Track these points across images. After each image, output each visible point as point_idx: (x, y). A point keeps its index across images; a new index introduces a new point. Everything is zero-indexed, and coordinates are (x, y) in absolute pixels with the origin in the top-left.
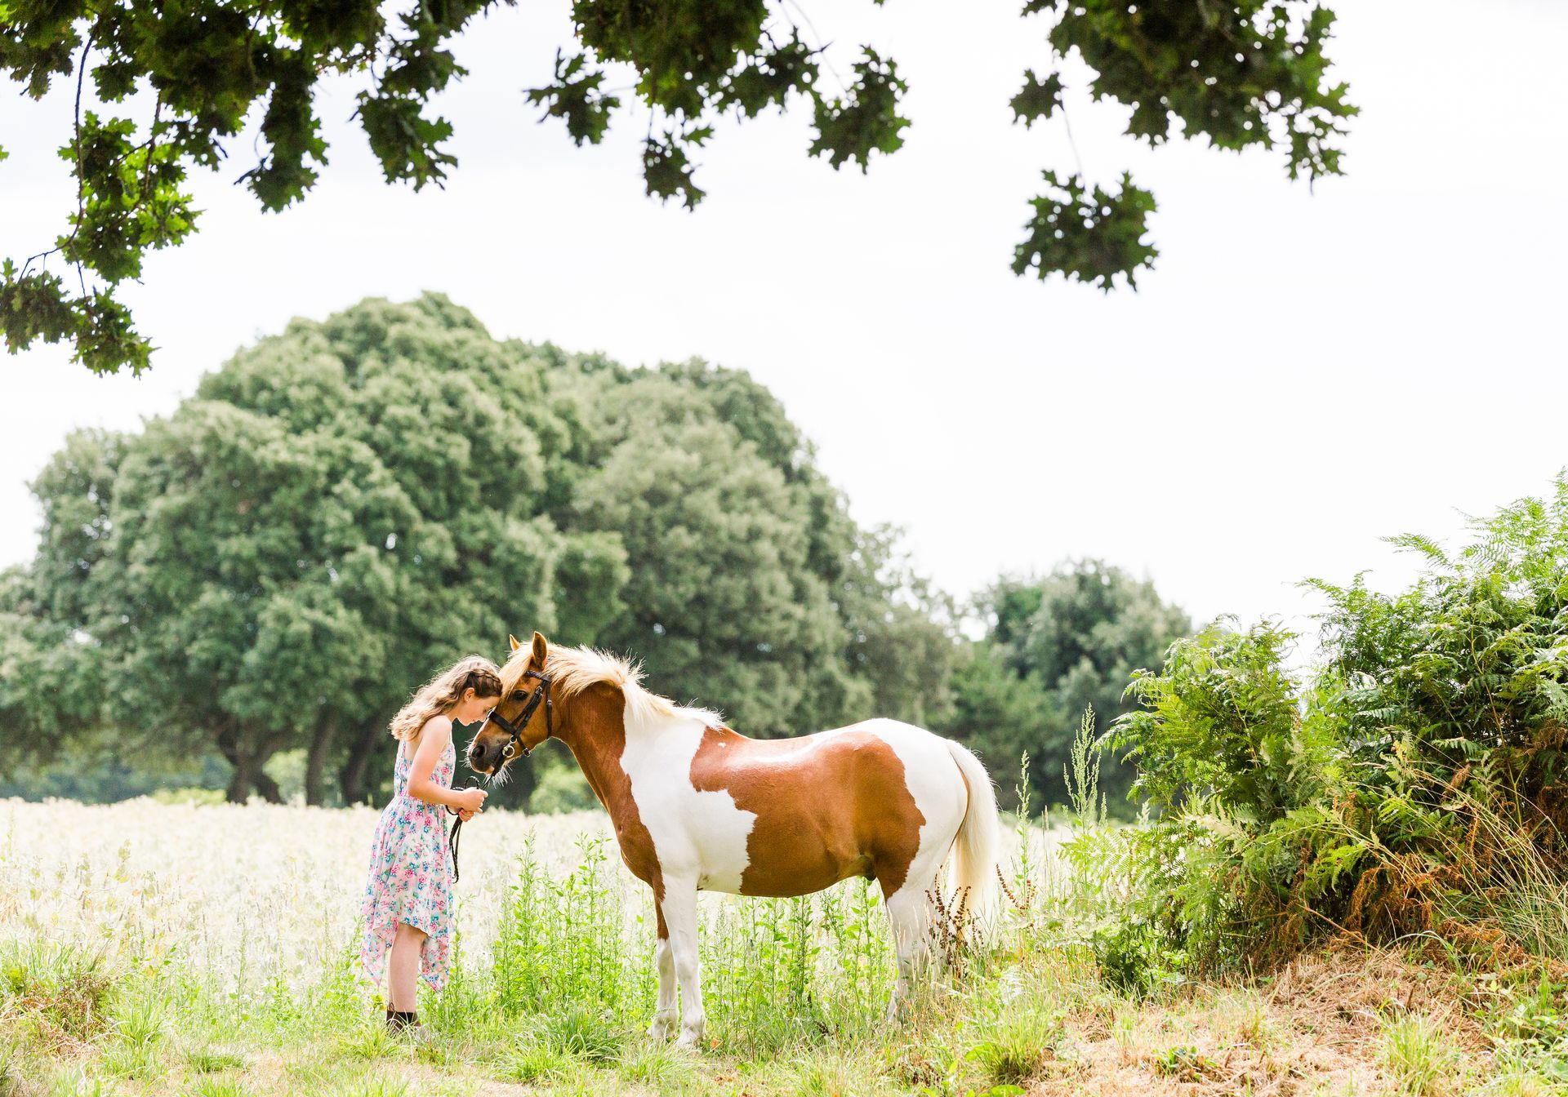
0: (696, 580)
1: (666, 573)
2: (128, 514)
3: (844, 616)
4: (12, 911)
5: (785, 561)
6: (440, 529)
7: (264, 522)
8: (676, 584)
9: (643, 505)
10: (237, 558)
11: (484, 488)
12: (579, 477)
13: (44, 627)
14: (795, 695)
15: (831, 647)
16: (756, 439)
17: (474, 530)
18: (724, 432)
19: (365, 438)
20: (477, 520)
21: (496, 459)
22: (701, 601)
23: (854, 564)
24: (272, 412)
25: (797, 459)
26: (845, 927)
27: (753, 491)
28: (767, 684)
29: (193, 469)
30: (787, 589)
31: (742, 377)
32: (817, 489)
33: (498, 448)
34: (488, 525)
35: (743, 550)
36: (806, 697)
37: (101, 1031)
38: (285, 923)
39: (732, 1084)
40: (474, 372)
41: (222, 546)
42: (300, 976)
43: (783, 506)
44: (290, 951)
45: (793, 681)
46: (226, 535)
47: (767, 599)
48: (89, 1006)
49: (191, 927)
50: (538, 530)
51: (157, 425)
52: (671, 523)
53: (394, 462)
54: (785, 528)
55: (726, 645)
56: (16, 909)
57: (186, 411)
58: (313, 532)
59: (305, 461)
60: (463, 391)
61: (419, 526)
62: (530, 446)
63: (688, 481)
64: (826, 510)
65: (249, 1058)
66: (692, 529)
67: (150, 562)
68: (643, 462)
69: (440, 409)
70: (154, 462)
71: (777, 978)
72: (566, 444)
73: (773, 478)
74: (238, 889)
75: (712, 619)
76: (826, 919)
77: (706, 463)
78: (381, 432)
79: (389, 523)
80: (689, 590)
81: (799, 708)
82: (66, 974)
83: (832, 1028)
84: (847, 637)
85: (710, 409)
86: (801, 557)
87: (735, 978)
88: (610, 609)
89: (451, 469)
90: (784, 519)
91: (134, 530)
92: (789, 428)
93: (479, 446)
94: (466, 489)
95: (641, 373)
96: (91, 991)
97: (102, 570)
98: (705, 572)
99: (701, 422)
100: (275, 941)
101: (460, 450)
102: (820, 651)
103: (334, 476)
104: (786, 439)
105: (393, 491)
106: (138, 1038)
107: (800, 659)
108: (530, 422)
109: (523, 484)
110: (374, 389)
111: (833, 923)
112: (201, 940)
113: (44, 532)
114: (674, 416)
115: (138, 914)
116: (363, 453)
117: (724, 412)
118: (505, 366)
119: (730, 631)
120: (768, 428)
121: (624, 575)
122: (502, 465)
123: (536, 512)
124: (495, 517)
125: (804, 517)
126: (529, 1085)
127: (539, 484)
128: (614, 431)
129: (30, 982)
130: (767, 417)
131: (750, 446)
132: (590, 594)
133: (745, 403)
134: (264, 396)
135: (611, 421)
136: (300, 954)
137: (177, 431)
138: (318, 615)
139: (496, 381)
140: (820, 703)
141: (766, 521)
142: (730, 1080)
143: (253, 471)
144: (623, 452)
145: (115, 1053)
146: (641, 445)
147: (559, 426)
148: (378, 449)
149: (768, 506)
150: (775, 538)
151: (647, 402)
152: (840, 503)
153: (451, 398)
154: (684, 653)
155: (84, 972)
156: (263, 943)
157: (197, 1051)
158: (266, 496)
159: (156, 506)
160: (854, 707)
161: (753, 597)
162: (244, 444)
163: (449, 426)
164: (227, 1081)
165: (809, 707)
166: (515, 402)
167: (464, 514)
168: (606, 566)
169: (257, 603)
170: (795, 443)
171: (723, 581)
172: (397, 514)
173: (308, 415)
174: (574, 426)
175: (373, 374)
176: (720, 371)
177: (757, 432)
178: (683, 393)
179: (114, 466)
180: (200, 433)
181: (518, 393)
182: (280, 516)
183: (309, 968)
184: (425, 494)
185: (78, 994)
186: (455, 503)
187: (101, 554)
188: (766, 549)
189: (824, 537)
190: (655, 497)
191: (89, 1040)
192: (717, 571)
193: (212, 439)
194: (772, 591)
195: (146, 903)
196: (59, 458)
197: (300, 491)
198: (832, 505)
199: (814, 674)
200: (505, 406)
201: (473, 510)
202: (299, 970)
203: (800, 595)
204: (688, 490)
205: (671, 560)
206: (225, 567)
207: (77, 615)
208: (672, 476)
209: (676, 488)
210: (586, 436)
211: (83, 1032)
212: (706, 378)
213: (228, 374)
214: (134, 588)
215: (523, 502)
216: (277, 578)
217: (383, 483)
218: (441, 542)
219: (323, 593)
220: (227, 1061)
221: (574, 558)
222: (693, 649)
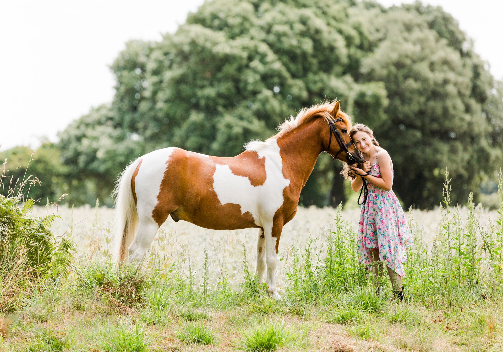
0: (419, 103)
1: (404, 100)
2: (155, 79)
3: (489, 120)
4: (97, 248)
5: (460, 94)
6: (299, 83)
7: (219, 81)
8: (409, 104)
9: (393, 69)
10: (208, 98)
11: (320, 63)
12: (363, 56)
13: (117, 132)
14: (467, 156)
15: (483, 134)
16: (446, 38)
17: (315, 82)
18: (431, 35)
19: (264, 41)
20: (317, 78)
21: (324, 49)
22: (421, 113)
23: (493, 95)
24: (220, 28)
25: (465, 47)
26: (493, 249)
27: (446, 62)
28: (453, 151)
29: (184, 57)
30: (461, 106)
31: (439, 9)
32: (475, 61)
33: (325, 44)
34: (322, 81)
35: (441, 90)
36: (472, 157)
37: (140, 303)
38: (227, 254)
39: (441, 323)
40: (314, 9)
41: (200, 93)
42: (234, 278)
43: (460, 69)
44: (229, 267)
45: (465, 150)
46: (202, 87)
47: (452, 111)
48: (134, 291)
49: (182, 255)
50: (345, 82)
51: (167, 37)
52: (406, 77)
53: (278, 51)
54: (460, 79)
55: (434, 133)
56: (99, 248)
57: (181, 30)
58: (241, 85)
59: (237, 52)
60: (308, 18)
61: (290, 81)
62: (340, 43)
63: (415, 58)
64: (480, 71)
65: (210, 314)
66: (416, 79)
67: (166, 101)
68: (393, 49)
69: (299, 27)
70: (166, 54)
71: (461, 273)
72: (357, 41)
73: (454, 57)
74: (205, 239)
75: (427, 120)
76: (484, 245)
77: (423, 49)
78: (272, 38)
79: (276, 80)
80: (415, 107)
81: (469, 162)
82: (123, 276)
83: (488, 296)
84: (490, 129)
85: (425, 25)
86: (468, 92)
87: (442, 274)
88: (379, 118)
89: (304, 55)
90: (460, 74)
91: (158, 86)
92: (461, 33)
93: (317, 43)
94: (311, 64)
95: (393, 8)
96: (135, 284)
97: (144, 106)
98: (422, 99)
99: (421, 30)
100: (222, 262)
101: (308, 45)
102: (479, 136)
103: (250, 58)
104: (460, 37)
105: (277, 66)
106: (158, 305)
107: (468, 140)
108: (340, 32)
109: (337, 60)
110: (268, 18)
111: (488, 247)
112: (187, 261)
113: (117, 89)
114: (408, 28)
115: (156, 248)
116: (263, 48)
117: (432, 25)
118: (328, 6)
119: (435, 126)
120: (452, 33)
121: (385, 102)
122: (327, 52)
123: (344, 73)
124: (324, 76)
125: (469, 73)
126: (344, 325)
127: (345, 60)
128: (380, 35)
129: (105, 280)
130: (451, 27)
131: (444, 41)
132: (370, 112)
133: (440, 21)
134: (216, 22)
135: (378, 30)
136: (234, 268)
137: (177, 40)
138: (245, 124)
139: (324, 13)
140: (479, 160)
141: (451, 76)
142: (440, 321)
143: (213, 57)
144: (384, 46)
145: (147, 313)
146: (393, 42)
147: (354, 33)
148: (271, 45)
149: (452, 68)
150: (456, 84)
151: (396, 21)
152: (486, 67)
153: (304, 22)
154: (414, 135)
155: (131, 275)
156: (217, 263)
157: (186, 312)
158: (219, 69)
159: (168, 75)
160: (494, 162)
161: (445, 111)
162: (208, 45)
163: (303, 34)
164: (200, 325)
165: (474, 162)
166: (333, 22)
167: (311, 76)
168: (377, 98)
169: (216, 119)
170: (464, 39)
171: (431, 104)
172: (280, 76)
173: (237, 31)
174: (361, 34)
175: (266, 11)
176: (429, 7)
177: (447, 35)
178: (411, 17)
179: (148, 56)
180: (188, 40)
181: (335, 19)
182: (227, 78)
183: (239, 274)
184: (293, 67)
185: (129, 286)
186: (306, 70)
187: (142, 99)
188: (451, 89)
189: (479, 83)
190: (399, 65)
191: (134, 307)
192: (428, 99)
193: (193, 43)
194: (455, 107)
195: (160, 244)
196: (122, 54)
197: (235, 66)
198: (483, 67)
199: (475, 147)
200: (328, 24)
201: (315, 73)
202: (234, 275)
203: (468, 110)
204: (414, 62)
205: (407, 94)
206: (203, 102)
207: (133, 128)
208: (407, 56)
209: (408, 62)
210: (366, 38)
211: (131, 303)
212: (423, 10)
213: (200, 12)
214: (160, 115)
215: (338, 69)
216: (225, 107)
217: (273, 62)
218: (300, 89)
219: (248, 113)
220: (200, 316)
221: (362, 95)
222: (418, 134)
